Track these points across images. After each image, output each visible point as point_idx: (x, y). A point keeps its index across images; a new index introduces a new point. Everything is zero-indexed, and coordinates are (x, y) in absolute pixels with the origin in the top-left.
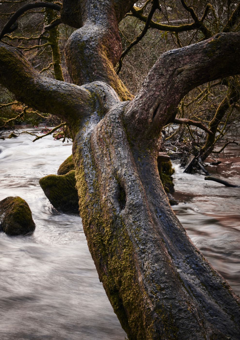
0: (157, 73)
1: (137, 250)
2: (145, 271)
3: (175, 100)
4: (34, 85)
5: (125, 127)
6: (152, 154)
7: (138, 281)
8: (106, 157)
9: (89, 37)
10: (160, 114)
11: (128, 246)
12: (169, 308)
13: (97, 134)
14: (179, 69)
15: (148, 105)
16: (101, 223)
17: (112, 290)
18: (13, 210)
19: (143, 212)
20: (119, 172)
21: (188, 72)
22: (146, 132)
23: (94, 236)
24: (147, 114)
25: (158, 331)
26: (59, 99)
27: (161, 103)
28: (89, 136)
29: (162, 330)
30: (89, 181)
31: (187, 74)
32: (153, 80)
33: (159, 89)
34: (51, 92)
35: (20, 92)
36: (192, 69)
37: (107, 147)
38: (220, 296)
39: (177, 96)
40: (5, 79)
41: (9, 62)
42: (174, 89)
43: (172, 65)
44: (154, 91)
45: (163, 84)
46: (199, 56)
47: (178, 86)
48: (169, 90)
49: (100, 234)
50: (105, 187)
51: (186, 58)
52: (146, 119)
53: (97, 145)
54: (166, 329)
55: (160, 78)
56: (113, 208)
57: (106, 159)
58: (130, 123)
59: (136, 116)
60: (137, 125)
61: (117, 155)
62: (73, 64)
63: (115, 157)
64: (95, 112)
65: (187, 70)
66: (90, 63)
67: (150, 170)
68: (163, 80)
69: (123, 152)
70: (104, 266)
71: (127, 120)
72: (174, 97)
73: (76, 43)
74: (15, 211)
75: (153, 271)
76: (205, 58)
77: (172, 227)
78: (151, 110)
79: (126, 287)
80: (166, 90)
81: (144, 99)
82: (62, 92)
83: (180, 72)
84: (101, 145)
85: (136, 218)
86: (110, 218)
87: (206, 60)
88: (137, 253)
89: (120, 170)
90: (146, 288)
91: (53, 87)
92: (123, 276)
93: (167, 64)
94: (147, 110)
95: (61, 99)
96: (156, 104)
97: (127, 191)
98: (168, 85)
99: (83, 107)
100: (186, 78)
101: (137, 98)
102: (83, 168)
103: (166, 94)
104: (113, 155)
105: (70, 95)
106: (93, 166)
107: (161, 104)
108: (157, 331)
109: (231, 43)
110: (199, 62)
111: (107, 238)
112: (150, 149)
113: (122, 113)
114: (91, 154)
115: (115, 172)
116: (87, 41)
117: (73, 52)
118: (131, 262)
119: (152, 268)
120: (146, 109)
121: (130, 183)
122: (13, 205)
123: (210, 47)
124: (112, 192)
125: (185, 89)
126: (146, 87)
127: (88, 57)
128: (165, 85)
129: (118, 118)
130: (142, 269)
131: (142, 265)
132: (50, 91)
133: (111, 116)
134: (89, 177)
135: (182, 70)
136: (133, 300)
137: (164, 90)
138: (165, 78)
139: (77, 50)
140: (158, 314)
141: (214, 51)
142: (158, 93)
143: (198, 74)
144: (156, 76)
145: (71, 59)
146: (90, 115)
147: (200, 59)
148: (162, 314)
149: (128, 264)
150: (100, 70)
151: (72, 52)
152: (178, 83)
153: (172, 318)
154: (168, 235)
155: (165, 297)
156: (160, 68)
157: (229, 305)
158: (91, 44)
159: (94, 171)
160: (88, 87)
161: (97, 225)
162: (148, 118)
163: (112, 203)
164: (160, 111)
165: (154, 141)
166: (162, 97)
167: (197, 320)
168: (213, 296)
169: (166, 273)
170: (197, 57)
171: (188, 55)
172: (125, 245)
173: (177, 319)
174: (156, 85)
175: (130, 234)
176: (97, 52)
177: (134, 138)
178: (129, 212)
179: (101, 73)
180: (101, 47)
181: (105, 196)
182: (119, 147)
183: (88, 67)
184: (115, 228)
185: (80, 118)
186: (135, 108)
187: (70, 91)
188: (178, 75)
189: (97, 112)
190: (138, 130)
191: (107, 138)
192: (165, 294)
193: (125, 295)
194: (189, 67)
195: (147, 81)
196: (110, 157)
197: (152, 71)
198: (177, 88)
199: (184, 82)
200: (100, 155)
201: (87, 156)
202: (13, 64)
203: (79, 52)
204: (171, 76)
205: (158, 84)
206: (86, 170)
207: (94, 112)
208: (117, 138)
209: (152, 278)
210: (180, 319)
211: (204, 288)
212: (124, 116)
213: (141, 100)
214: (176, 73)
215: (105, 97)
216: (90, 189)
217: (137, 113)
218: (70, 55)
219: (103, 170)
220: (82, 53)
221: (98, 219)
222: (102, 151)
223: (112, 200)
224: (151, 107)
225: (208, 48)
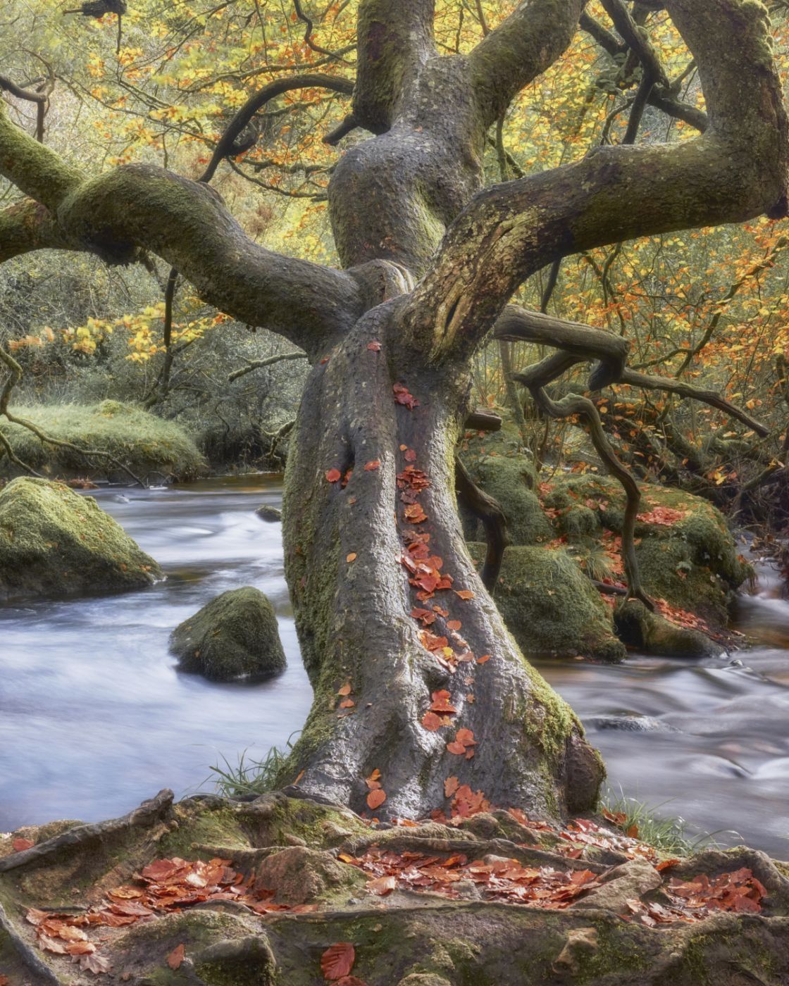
0: (460, 232)
3: (496, 288)
5: (389, 344)
8: (340, 401)
9: (384, 159)
10: (461, 317)
14: (505, 223)
15: (436, 299)
19: (373, 490)
21: (524, 229)
24: (432, 317)
26: (282, 295)
27: (463, 294)
31: (522, 233)
32: (449, 246)
33: (460, 264)
34: (269, 279)
36: (531, 223)
39: (502, 282)
42: (494, 265)
43: (491, 215)
44: (449, 269)
45: (469, 255)
46: (547, 195)
47: (502, 259)
48: (481, 269)
51: (522, 200)
52: (431, 328)
53: (329, 380)
55: (464, 242)
57: (338, 405)
59: (412, 321)
60: (413, 340)
63: (352, 398)
65: (521, 225)
66: (378, 219)
68: (470, 247)
69: (370, 390)
72: (494, 283)
73: (349, 174)
76: (559, 200)
78: (442, 309)
80: (475, 267)
81: (430, 286)
83: (507, 231)
85: (358, 500)
87: (560, 203)
89: (355, 421)
93: (481, 213)
94: (432, 310)
95: (288, 295)
96: (452, 296)
98: (480, 255)
100: (520, 243)
103: (476, 275)
104: (350, 396)
107: (463, 297)
109: (616, 167)
110: (546, 208)
117: (342, 195)
120: (431, 306)
123: (573, 176)
125: (519, 266)
126: (435, 260)
128: (472, 257)
129: (377, 327)
132: (265, 277)
135: (512, 227)
137: (472, 266)
138: (475, 242)
139: (351, 190)
141: (578, 185)
142: (458, 273)
143: (545, 233)
144: (458, 237)
147: (549, 201)
150: (399, 236)
151: (339, 195)
152: (502, 252)
160: (358, 271)
162: (434, 324)
164: (462, 312)
166: (465, 282)
170: (543, 198)
171: (527, 193)
174: (455, 258)
176: (396, 195)
179: (398, 242)
182: (364, 380)
183: (371, 229)
186: (412, 305)
188: (502, 235)
190: (416, 351)
194: (526, 218)
196: (345, 400)
198: (500, 264)
199: (516, 250)
200: (331, 398)
204: (488, 237)
205: (460, 255)
212: (391, 322)
213: (424, 287)
214: (498, 231)
216: (301, 463)
217: (414, 315)
220: (360, 195)
224: (441, 303)
225: (568, 178)
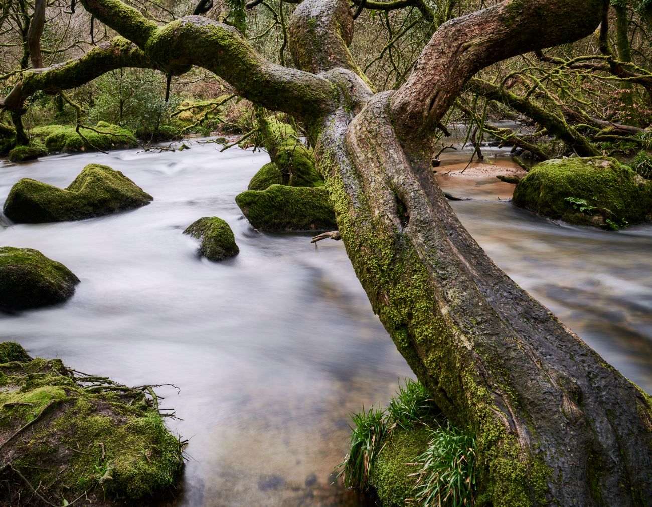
0: (436, 51)
1: (434, 275)
2: (450, 301)
3: (458, 85)
4: (263, 75)
5: (392, 124)
6: (427, 158)
7: (441, 314)
8: (373, 162)
9: (320, 11)
10: (439, 105)
11: (420, 271)
12: (494, 347)
13: (356, 134)
14: (466, 44)
15: (425, 94)
16: (376, 243)
17: (398, 325)
18: (213, 232)
19: (435, 229)
20: (395, 180)
21: (478, 48)
22: (420, 130)
23: (369, 259)
24: (422, 106)
25: (482, 374)
26: (295, 92)
27: (441, 90)
28: (342, 137)
29: (488, 374)
30: (352, 193)
31: (476, 50)
32: (430, 60)
33: (439, 71)
34: (285, 83)
35: (245, 84)
36: (483, 43)
37: (373, 149)
38: (549, 331)
39: (461, 81)
40: (224, 68)
41: (230, 46)
42: (458, 71)
43: (456, 39)
44: (432, 75)
45: (444, 66)
46: (493, 25)
47: (462, 67)
48: (452, 74)
49: (376, 258)
50: (377, 200)
51: (475, 29)
52: (420, 113)
53: (357, 147)
54: (492, 371)
55: (440, 57)
56: (393, 225)
57: (373, 165)
58: (398, 119)
59: (408, 109)
60: (409, 120)
61: (389, 159)
62: (301, 48)
63: (386, 162)
64: (340, 108)
65: (476, 45)
66: (324, 45)
67: (428, 177)
68: (444, 60)
69: (397, 155)
70: (384, 296)
71: (394, 114)
72: (457, 82)
73: (304, 20)
74: (216, 233)
75: (463, 301)
76: (501, 28)
77: (469, 247)
78: (428, 101)
79: (421, 321)
80: (448, 73)
81: (419, 86)
82: (298, 83)
83: (466, 49)
84: (363, 147)
85: (427, 237)
86: (391, 237)
87: (502, 30)
88: (435, 279)
89: (396, 177)
90: (455, 322)
91: (286, 76)
92: (415, 307)
93: (450, 38)
94: (423, 101)
95: (299, 92)
96: (435, 92)
97: (411, 203)
98: (451, 65)
99: (325, 101)
100: (474, 57)
101: (408, 86)
102: (340, 177)
103: (448, 78)
104: (383, 160)
105: (309, 86)
106: (354, 174)
107: (441, 93)
108: (480, 374)
109: (537, 5)
110: (493, 33)
111: (387, 262)
112: (424, 151)
113: (388, 106)
114: (348, 160)
115: (389, 181)
116: (317, 16)
117: (302, 31)
118: (426, 290)
119: (461, 298)
120: (421, 99)
121: (412, 193)
122: (212, 226)
123: (508, 12)
124: (388, 206)
126: (421, 70)
127: (321, 37)
128: (446, 66)
129: (383, 113)
130: (445, 299)
131: (446, 294)
132: (283, 82)
133: (375, 111)
134: (352, 187)
135: (470, 46)
136: (432, 336)
137: (446, 73)
138: (447, 57)
139: (307, 28)
140: (478, 354)
141: (513, 18)
142: (438, 78)
143: (490, 50)
144: (435, 54)
145: (298, 41)
146: (334, 111)
147: (494, 29)
148: (483, 353)
149: (422, 293)
150: (338, 54)
151: (299, 32)
152: (463, 63)
153: (499, 358)
154: (465, 257)
155: (485, 332)
156: (440, 44)
157: (563, 341)
158: (323, 20)
159: (356, 181)
160: (327, 75)
161: (371, 246)
162: (423, 110)
163: (390, 219)
164: (439, 101)
165: (428, 140)
166: (443, 83)
167: (533, 361)
168: (540, 331)
169: (480, 304)
170: (489, 27)
171: (478, 24)
172: (415, 271)
173: (507, 359)
174: (435, 68)
175: (421, 257)
176: (331, 30)
177: (404, 138)
178: (416, 230)
179: (338, 57)
180: (335, 24)
181: (378, 211)
182: (390, 149)
183: (321, 51)
184: (398, 249)
185: (322, 116)
186: (406, 98)
187: (308, 81)
188: (463, 52)
189: (343, 108)
190: (410, 127)
191: (372, 138)
192: (485, 329)
193: (419, 330)
194: (480, 40)
195: (422, 62)
196: (379, 163)
197: (429, 48)
198: (461, 71)
199: (471, 61)
200: (364, 160)
201: (343, 162)
202: (235, 48)
203: (309, 31)
204: (455, 53)
205: (438, 66)
206: (345, 180)
207: (338, 107)
208: (387, 138)
209: (464, 309)
210: (510, 359)
211: (525, 320)
212: (390, 109)
213: (414, 87)
214: (461, 49)
215: (352, 87)
216: (355, 203)
217: (409, 105)
218: (297, 36)
219: (371, 178)
220: (311, 32)
221: (371, 239)
222: (365, 155)
223: (390, 216)
224: (428, 96)
225: (505, 14)
